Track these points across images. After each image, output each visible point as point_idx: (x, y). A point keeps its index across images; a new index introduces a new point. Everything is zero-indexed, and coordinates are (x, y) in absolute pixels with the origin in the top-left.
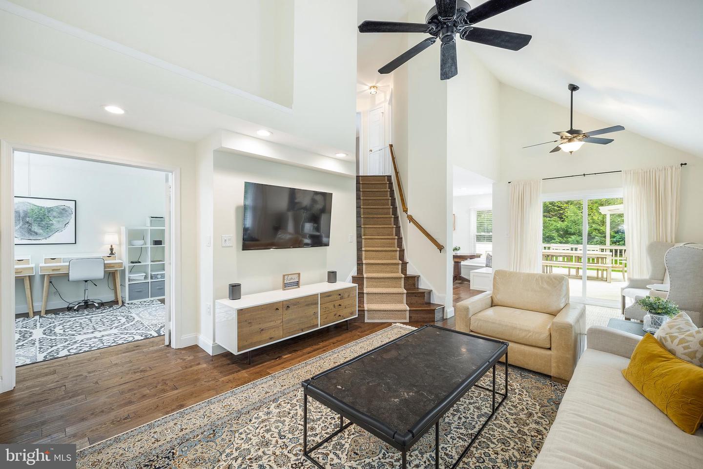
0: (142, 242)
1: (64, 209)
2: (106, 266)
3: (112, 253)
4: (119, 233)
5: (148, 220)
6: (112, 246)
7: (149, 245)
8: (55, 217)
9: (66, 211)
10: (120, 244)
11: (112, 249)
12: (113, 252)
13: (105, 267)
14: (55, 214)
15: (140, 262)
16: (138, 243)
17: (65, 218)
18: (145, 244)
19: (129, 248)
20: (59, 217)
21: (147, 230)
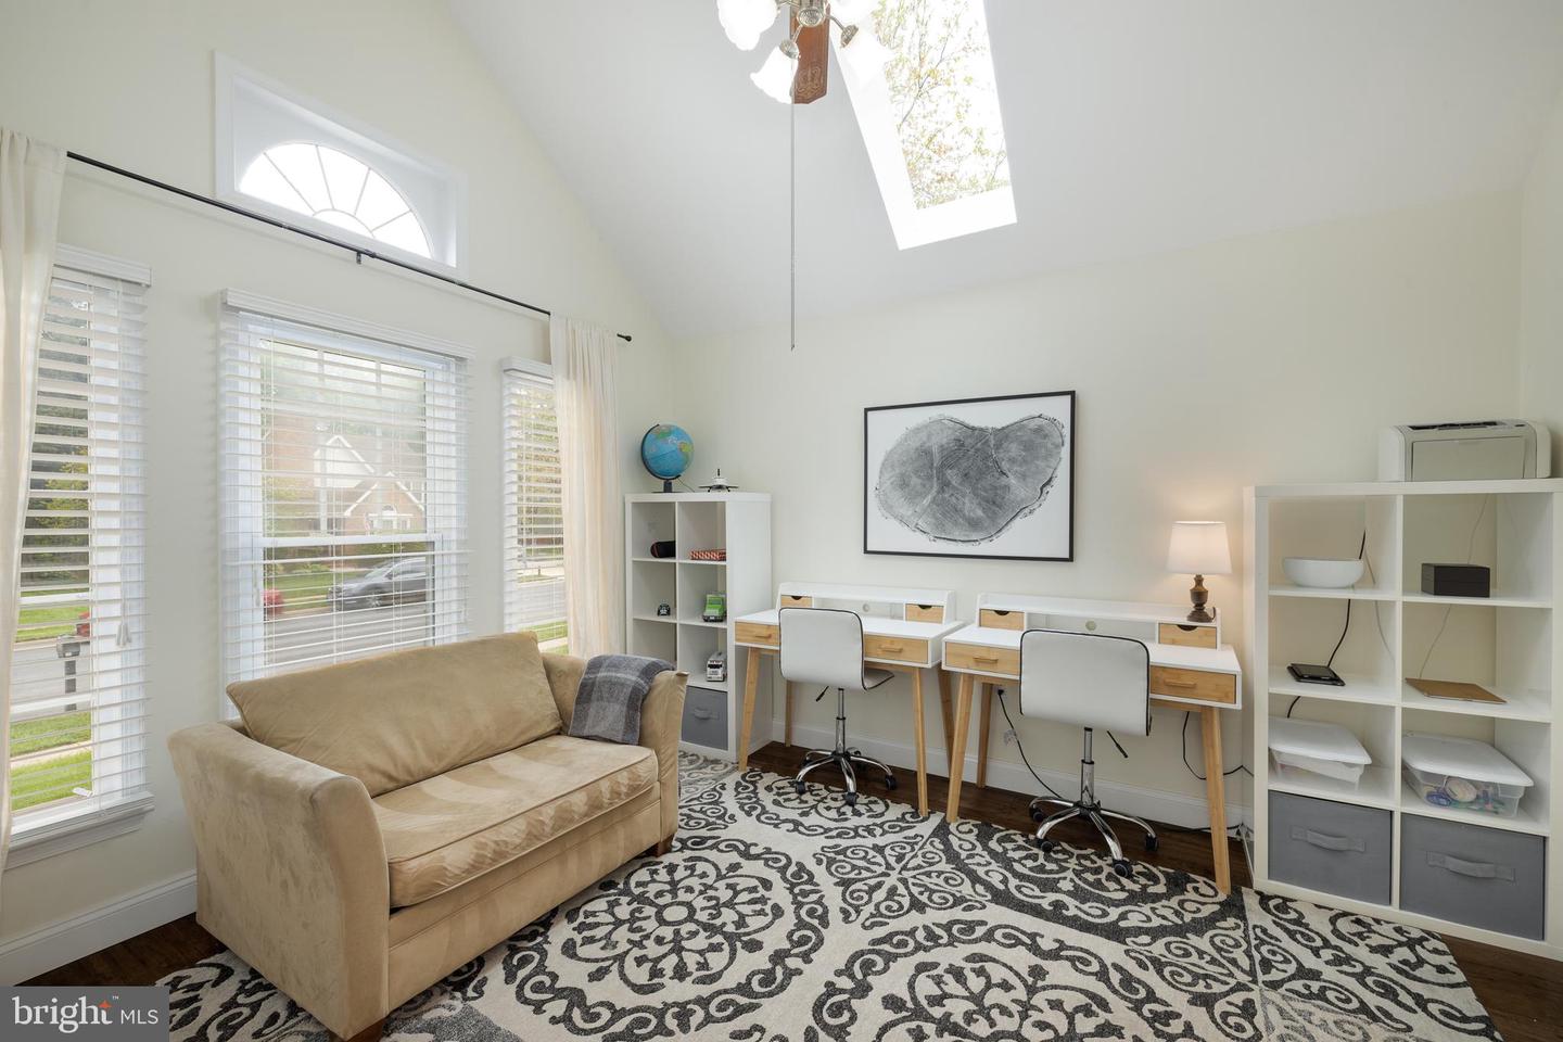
0: (1351, 569)
1: (1039, 430)
2: (1156, 677)
3: (1199, 613)
4: (1235, 521)
5: (1393, 450)
6: (1199, 580)
7: (1396, 590)
8: (1012, 461)
9: (1046, 436)
10: (1238, 571)
11: (1199, 596)
12: (1208, 607)
13: (1152, 685)
14: (1014, 449)
15: (1335, 680)
16: (1331, 577)
17: (1041, 464)
18: (1371, 578)
19: (1273, 599)
20: (1025, 461)
21: (1381, 504)
